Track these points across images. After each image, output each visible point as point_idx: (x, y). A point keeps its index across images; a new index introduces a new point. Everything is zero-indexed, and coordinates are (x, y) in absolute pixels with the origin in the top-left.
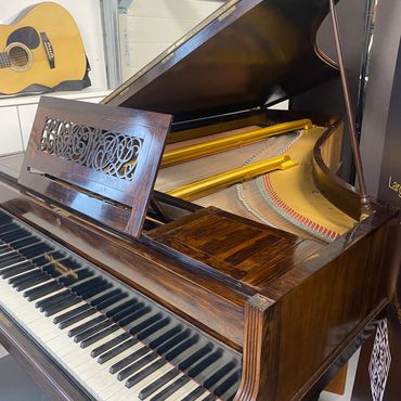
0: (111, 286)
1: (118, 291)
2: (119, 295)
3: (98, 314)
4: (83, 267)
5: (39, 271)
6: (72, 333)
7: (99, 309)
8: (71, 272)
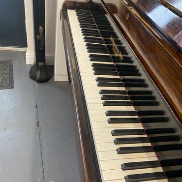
0: (140, 75)
1: (143, 81)
2: (142, 83)
3: (123, 89)
4: (129, 56)
5: (104, 46)
6: (103, 92)
7: (125, 86)
8: (120, 55)
